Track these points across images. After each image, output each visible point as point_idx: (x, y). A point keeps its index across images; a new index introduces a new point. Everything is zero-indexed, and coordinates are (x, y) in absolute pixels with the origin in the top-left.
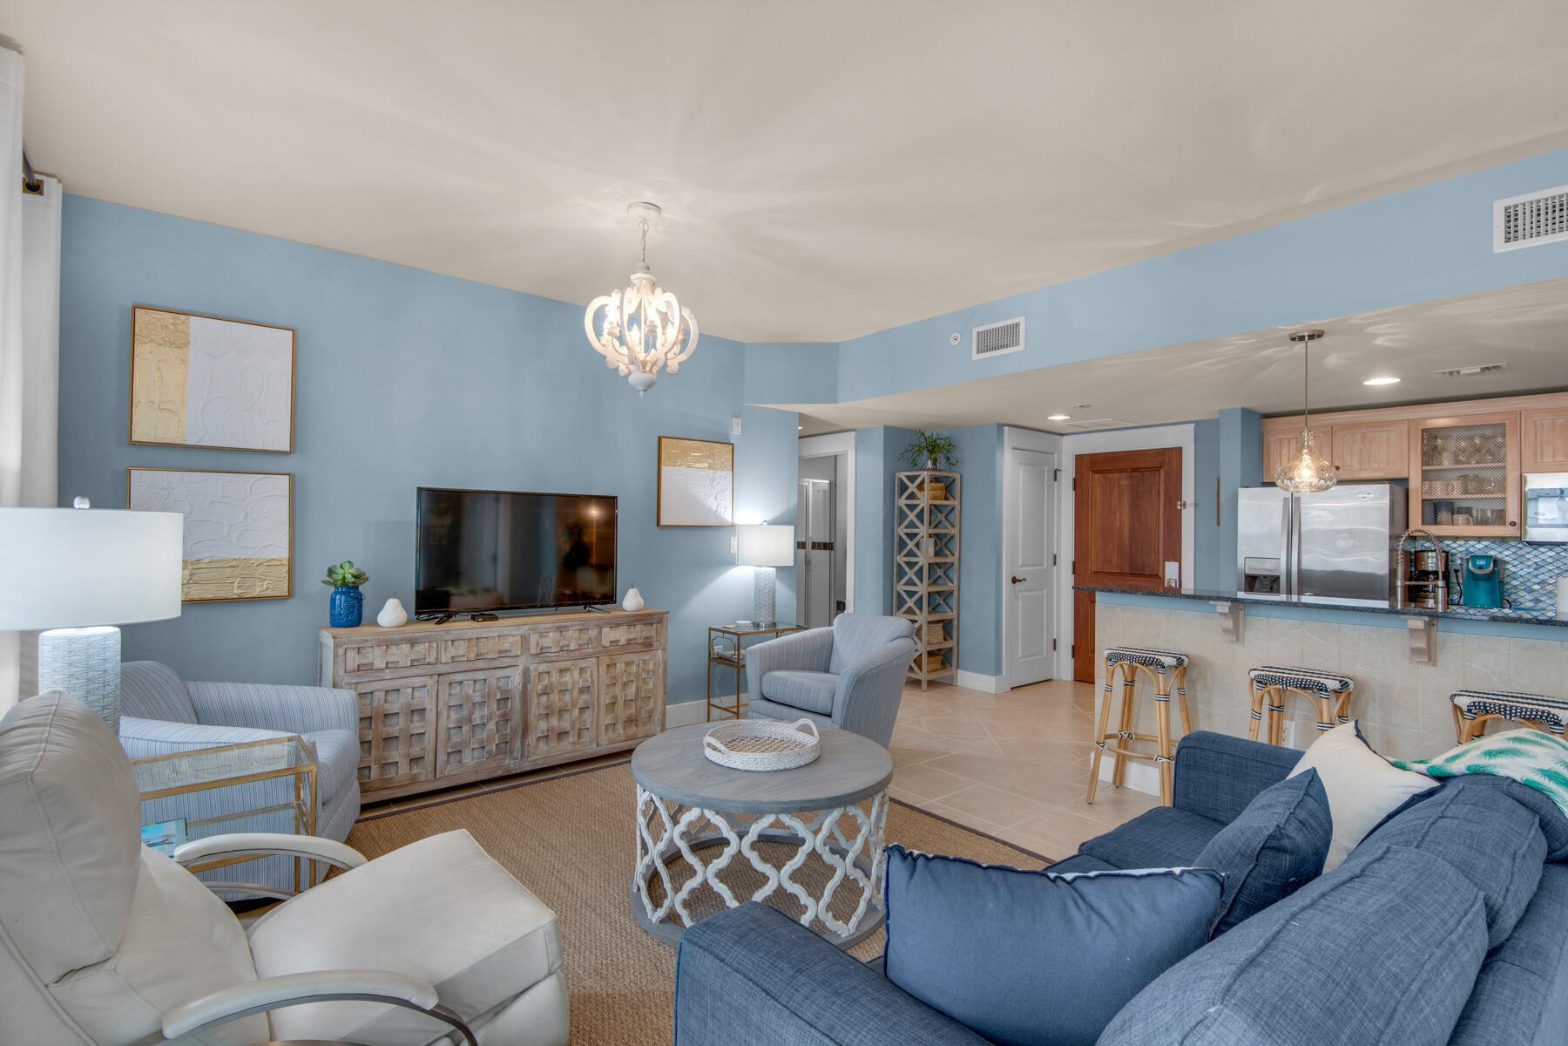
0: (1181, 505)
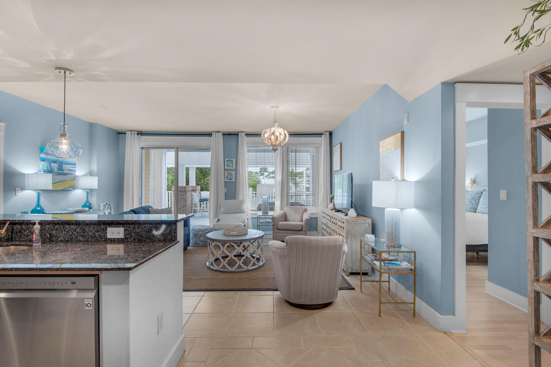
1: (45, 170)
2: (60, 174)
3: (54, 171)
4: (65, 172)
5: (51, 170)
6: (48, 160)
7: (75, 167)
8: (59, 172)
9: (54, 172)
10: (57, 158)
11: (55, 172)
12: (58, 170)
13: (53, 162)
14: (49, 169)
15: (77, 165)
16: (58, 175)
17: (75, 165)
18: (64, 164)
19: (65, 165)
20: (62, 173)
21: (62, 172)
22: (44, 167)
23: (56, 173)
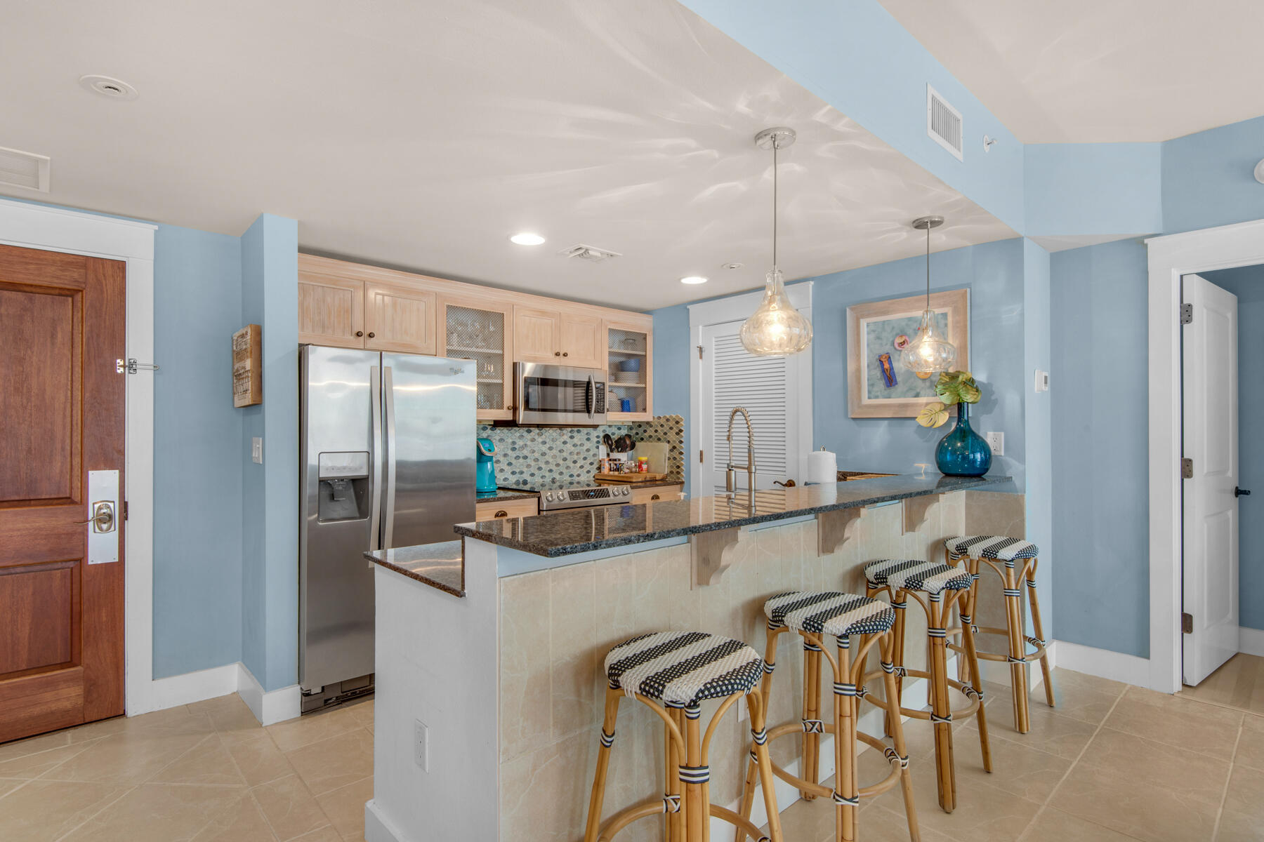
0: (124, 366)
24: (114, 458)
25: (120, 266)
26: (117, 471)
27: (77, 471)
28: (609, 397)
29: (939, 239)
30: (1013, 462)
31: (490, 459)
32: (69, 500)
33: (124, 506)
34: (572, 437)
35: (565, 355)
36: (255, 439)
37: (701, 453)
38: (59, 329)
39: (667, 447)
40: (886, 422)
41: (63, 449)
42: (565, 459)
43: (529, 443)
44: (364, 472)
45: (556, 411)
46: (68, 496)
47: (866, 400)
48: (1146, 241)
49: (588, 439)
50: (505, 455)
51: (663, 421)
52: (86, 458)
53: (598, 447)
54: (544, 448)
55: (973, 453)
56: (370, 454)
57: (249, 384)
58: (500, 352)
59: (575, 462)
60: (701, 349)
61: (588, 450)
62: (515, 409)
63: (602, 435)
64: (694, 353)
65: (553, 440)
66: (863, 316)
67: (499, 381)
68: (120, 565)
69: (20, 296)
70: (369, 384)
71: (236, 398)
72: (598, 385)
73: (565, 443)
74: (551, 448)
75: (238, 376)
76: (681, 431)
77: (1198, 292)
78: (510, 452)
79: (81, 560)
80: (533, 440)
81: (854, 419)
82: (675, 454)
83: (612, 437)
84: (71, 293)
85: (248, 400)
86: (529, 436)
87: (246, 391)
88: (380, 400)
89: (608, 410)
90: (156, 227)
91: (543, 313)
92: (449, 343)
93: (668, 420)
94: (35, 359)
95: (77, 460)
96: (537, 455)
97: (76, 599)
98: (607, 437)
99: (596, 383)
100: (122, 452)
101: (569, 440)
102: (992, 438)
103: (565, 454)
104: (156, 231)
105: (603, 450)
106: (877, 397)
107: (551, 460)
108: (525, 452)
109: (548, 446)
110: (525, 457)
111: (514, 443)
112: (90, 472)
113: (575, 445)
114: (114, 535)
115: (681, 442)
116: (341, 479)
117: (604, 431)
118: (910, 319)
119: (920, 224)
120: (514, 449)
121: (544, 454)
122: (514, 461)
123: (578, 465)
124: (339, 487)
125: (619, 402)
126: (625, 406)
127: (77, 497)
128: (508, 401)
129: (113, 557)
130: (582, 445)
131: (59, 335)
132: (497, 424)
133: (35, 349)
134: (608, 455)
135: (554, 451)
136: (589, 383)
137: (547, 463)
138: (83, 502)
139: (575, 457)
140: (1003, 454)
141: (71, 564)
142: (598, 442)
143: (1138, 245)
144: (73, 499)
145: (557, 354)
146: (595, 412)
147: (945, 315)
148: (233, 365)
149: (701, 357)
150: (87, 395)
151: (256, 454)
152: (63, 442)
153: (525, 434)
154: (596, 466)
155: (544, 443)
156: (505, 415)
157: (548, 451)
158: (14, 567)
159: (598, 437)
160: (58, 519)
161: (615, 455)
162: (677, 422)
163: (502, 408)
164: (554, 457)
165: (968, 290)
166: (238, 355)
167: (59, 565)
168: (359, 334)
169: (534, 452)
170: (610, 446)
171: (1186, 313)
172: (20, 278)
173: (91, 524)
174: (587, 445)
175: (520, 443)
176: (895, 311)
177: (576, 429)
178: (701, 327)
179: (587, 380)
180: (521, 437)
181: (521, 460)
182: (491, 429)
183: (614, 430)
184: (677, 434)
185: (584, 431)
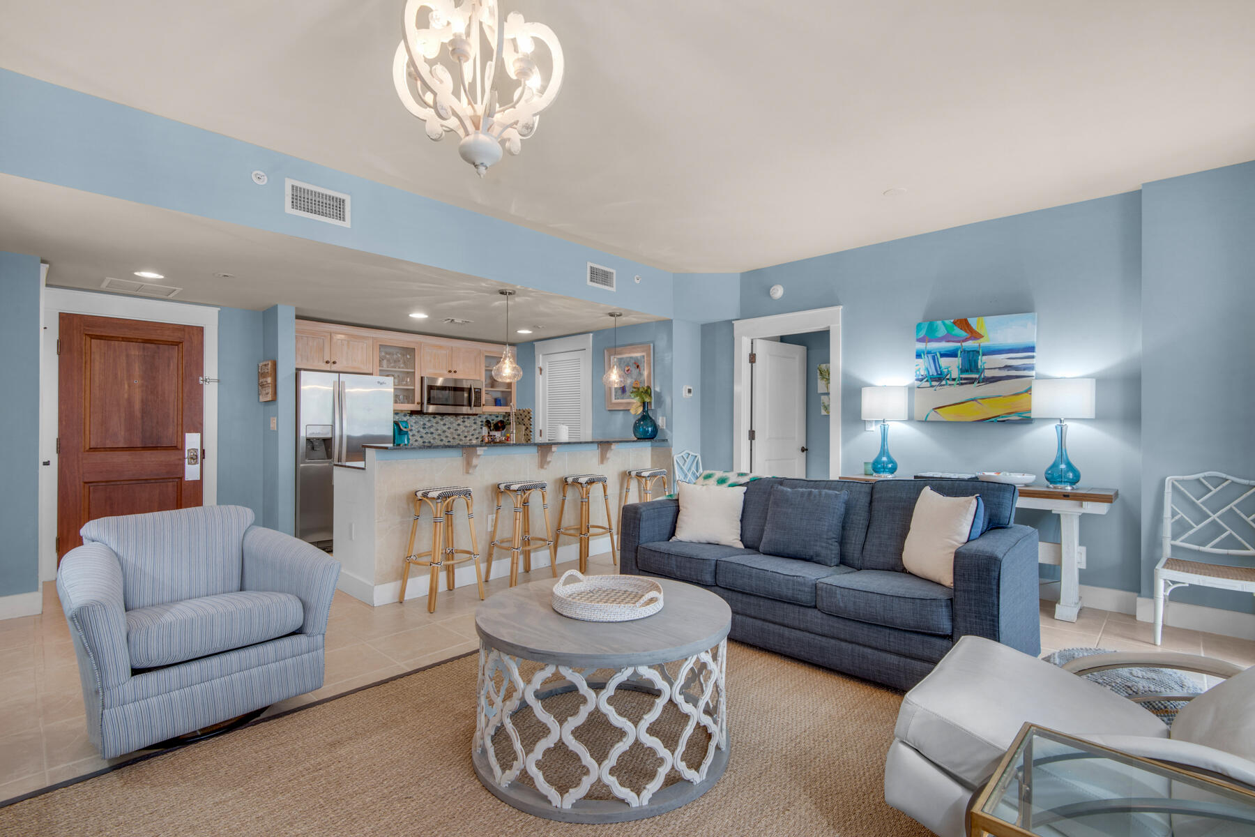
0: (203, 380)
1: (921, 377)
2: (972, 381)
3: (948, 377)
4: (988, 374)
5: (938, 374)
6: (929, 353)
7: (1033, 357)
8: (964, 376)
9: (948, 379)
10: (959, 344)
11: (953, 377)
12: (963, 371)
13: (943, 355)
14: (933, 372)
15: (1036, 349)
16: (962, 384)
17: (1032, 349)
18: (983, 355)
19: (984, 357)
20: (976, 379)
21: (977, 376)
22: (919, 370)
23: (954, 380)
24: (198, 427)
25: (201, 330)
26: (199, 434)
27: (180, 433)
28: (484, 397)
29: (623, 320)
30: (668, 432)
31: (406, 433)
32: (175, 448)
33: (203, 452)
34: (464, 422)
35: (455, 372)
36: (272, 418)
37: (541, 431)
38: (171, 362)
39: (524, 428)
40: (622, 412)
41: (173, 422)
42: (459, 435)
43: (434, 425)
44: (329, 436)
45: (463, 405)
46: (175, 445)
47: (614, 401)
48: (733, 322)
49: (475, 423)
50: (418, 432)
51: (521, 412)
52: (184, 427)
53: (482, 428)
54: (445, 428)
55: (648, 427)
56: (333, 426)
57: (270, 390)
58: (413, 370)
59: (466, 437)
60: (541, 370)
61: (475, 430)
62: (422, 404)
63: (485, 420)
64: (538, 371)
65: (450, 423)
66: (612, 355)
67: (413, 388)
68: (201, 480)
69: (153, 346)
70: (332, 388)
71: (261, 397)
72: (476, 390)
73: (459, 425)
74: (449, 428)
75: (262, 385)
76: (531, 418)
77: (761, 349)
78: (421, 430)
79: (182, 478)
80: (437, 423)
81: (609, 410)
82: (528, 432)
83: (492, 422)
84: (177, 344)
85: (269, 398)
86: (434, 421)
87: (267, 394)
88: (339, 398)
89: (484, 405)
90: (219, 309)
91: (441, 347)
92: (380, 365)
93: (524, 411)
94: (160, 377)
95: (180, 428)
96: (439, 432)
97: (179, 497)
98: (488, 422)
99: (475, 389)
100: (202, 424)
101: (462, 423)
102: (661, 422)
103: (459, 432)
104: (219, 311)
105: (485, 430)
106: (618, 399)
107: (449, 435)
108: (432, 430)
109: (447, 426)
110: (432, 433)
111: (424, 424)
112: (186, 434)
113: (466, 427)
114: (198, 466)
115: (531, 425)
116: (318, 439)
117: (486, 418)
118: (631, 358)
119: (611, 315)
120: (424, 428)
121: (444, 432)
122: (424, 436)
123: (468, 439)
124: (316, 444)
125: (493, 400)
126: (497, 402)
127: (180, 447)
128: (418, 398)
129: (198, 478)
130: (471, 426)
131: (172, 365)
132: (413, 413)
133: (160, 372)
134: (489, 433)
135: (451, 430)
136: (471, 389)
137: (447, 437)
138: (183, 449)
139: (466, 434)
140: (665, 428)
141: (177, 480)
142: (482, 425)
143: (729, 324)
144: (178, 447)
145: (450, 371)
146: (475, 406)
147: (644, 356)
148: (259, 379)
149: (541, 374)
150: (185, 395)
151: (273, 426)
152: (173, 418)
153: (432, 419)
154: (480, 440)
155: (445, 425)
156: (416, 407)
157: (447, 430)
158: (150, 480)
159: (482, 422)
160: (171, 457)
161: (493, 433)
162: (529, 413)
163: (414, 403)
164: (452, 433)
165: (652, 345)
166: (262, 375)
167: (171, 480)
168: (327, 362)
169: (437, 430)
170: (490, 427)
171: (752, 358)
172: (154, 337)
173: (187, 460)
174: (475, 426)
175: (429, 424)
176: (625, 353)
177: (466, 416)
178: (541, 356)
179: (469, 387)
180: (429, 421)
181: (429, 435)
182: (410, 416)
183: (493, 417)
184: (529, 420)
185: (472, 418)
